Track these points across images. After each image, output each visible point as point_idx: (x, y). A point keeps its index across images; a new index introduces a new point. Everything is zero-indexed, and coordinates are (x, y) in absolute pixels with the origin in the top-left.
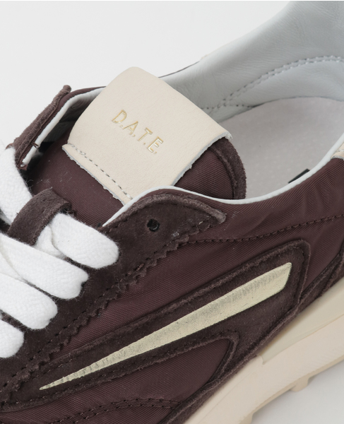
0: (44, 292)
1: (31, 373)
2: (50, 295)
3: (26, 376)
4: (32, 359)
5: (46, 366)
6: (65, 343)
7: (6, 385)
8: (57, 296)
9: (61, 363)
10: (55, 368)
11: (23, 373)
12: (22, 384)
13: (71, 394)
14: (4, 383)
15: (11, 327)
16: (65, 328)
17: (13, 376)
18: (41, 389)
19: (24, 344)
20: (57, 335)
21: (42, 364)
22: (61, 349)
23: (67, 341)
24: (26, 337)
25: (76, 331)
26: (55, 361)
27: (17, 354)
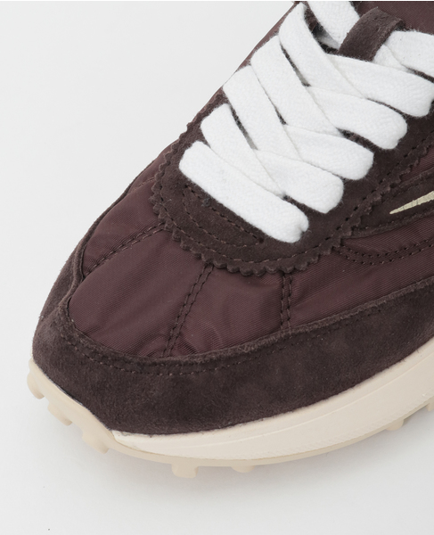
0: (395, 109)
1: (383, 195)
2: (401, 113)
3: (379, 198)
4: (381, 181)
5: (396, 188)
6: (415, 165)
7: (356, 208)
8: (408, 113)
9: (412, 185)
10: (405, 190)
11: (375, 195)
12: (374, 206)
13: (420, 219)
14: (354, 207)
15: (361, 147)
16: (413, 148)
17: (364, 199)
18: (392, 213)
19: (373, 165)
20: (406, 156)
21: (393, 186)
22: (411, 170)
23: (417, 161)
24: (376, 158)
25: (426, 152)
26: (407, 183)
27: (367, 176)
